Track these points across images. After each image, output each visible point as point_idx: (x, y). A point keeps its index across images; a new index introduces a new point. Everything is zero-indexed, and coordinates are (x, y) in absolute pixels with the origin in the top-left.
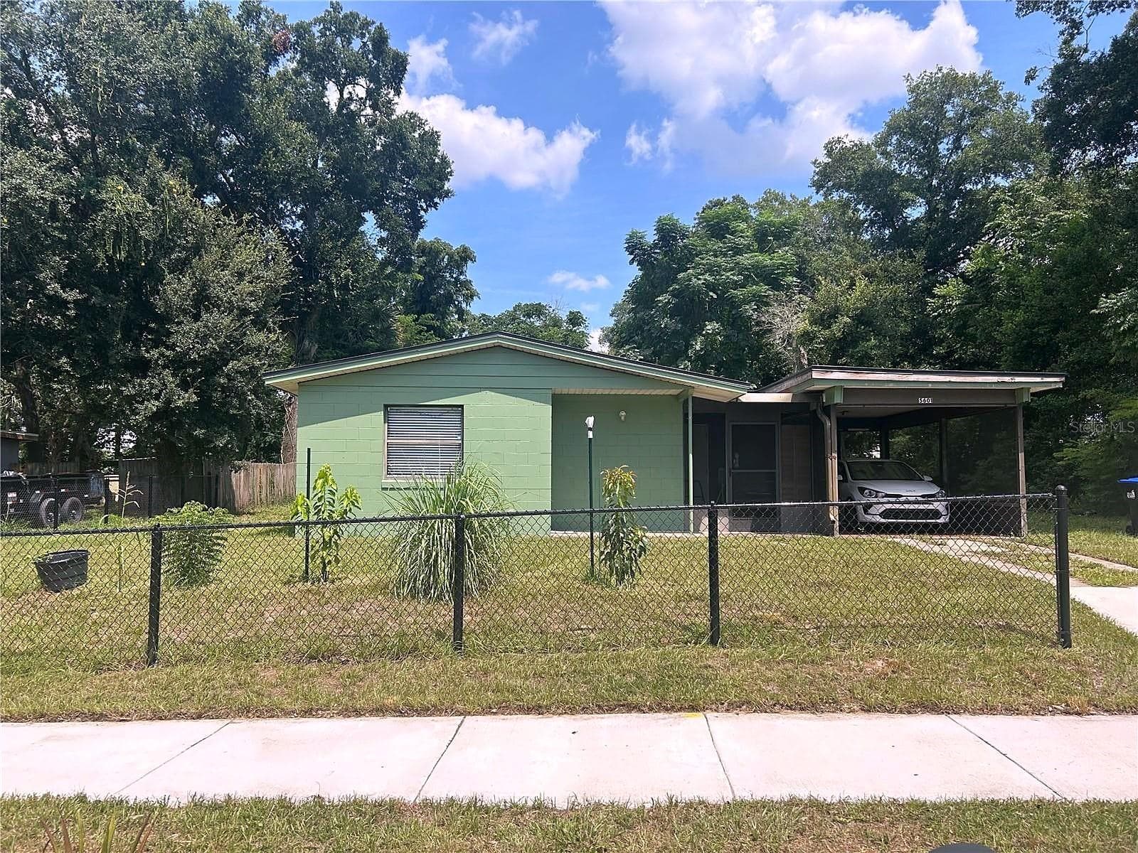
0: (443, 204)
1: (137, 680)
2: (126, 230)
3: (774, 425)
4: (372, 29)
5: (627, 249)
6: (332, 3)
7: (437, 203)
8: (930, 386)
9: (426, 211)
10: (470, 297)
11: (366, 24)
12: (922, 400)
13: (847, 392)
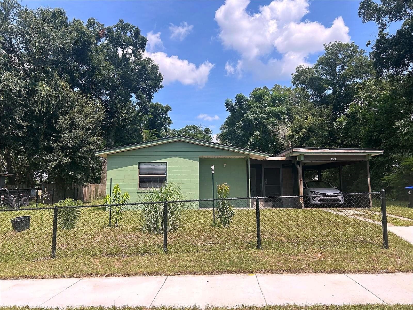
0: (160, 90)
1: (47, 264)
2: (46, 100)
3: (279, 169)
4: (134, 29)
5: (226, 106)
6: (120, 20)
7: (157, 90)
8: (335, 154)
9: (153, 93)
10: (169, 123)
11: (132, 27)
12: (332, 159)
13: (306, 156)
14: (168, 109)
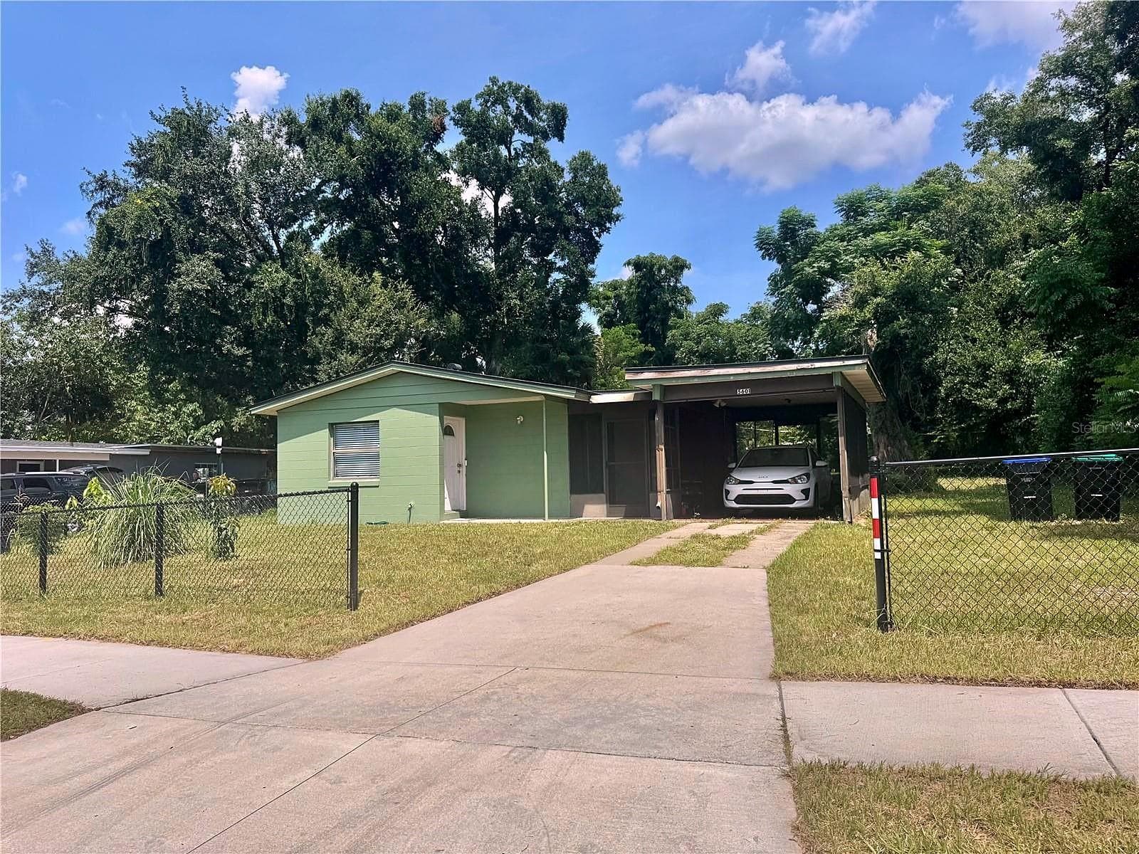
2: (274, 303)
4: (523, 90)
5: (757, 245)
7: (609, 228)
9: (599, 237)
12: (740, 392)
13: (666, 390)
14: (679, 266)
